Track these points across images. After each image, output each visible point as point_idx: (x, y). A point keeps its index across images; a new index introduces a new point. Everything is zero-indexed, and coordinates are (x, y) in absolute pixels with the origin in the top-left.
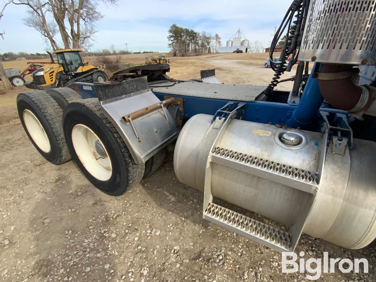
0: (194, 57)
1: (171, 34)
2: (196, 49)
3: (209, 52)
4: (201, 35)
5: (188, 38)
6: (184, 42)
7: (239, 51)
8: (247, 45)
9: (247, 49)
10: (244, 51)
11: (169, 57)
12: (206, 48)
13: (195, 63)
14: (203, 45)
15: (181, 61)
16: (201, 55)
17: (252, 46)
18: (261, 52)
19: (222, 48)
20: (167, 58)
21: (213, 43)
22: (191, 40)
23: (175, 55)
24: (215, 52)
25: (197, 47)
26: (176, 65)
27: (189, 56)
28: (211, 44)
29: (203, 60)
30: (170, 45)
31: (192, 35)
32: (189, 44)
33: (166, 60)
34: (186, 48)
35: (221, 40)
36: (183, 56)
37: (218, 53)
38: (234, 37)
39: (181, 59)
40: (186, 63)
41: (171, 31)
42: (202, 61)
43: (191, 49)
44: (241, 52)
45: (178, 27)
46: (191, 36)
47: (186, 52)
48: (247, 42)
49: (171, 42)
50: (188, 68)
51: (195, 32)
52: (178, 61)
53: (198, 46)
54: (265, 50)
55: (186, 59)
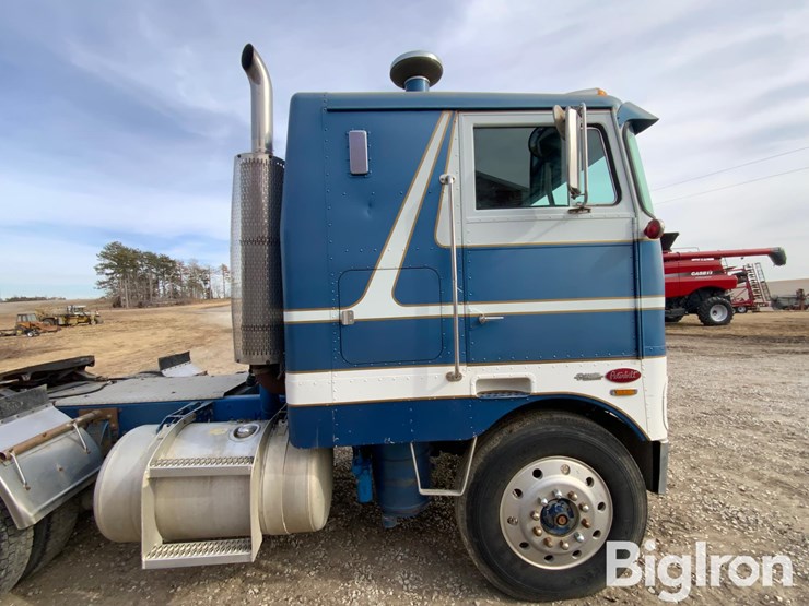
0: (170, 308)
1: (107, 262)
2: (175, 293)
3: (209, 297)
4: (186, 265)
5: (154, 270)
6: (143, 278)
11: (97, 309)
12: (201, 289)
13: (174, 320)
14: (192, 284)
15: (135, 318)
16: (189, 303)
20: (92, 314)
21: (217, 280)
22: (163, 274)
23: (117, 304)
24: (222, 297)
25: (179, 288)
26: (120, 326)
27: (158, 306)
28: (212, 282)
29: (194, 313)
30: (101, 283)
31: (166, 266)
32: (157, 282)
33: (88, 317)
34: (148, 290)
36: (140, 305)
39: (136, 314)
41: (105, 256)
42: (193, 316)
43: (161, 292)
45: (126, 249)
46: (162, 266)
47: (148, 298)
49: (104, 278)
50: (153, 334)
51: (172, 258)
52: (124, 318)
53: (181, 285)
55: (147, 313)
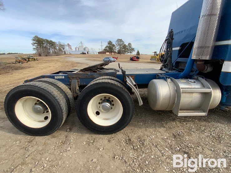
0: (55, 57)
1: (35, 42)
2: (55, 52)
3: (65, 53)
4: (57, 43)
6: (45, 47)
7: (83, 53)
8: (87, 50)
9: (88, 52)
10: (87, 53)
11: (36, 56)
13: (58, 60)
14: (60, 50)
15: (47, 59)
16: (60, 55)
17: (90, 50)
18: (96, 54)
19: (73, 51)
21: (67, 48)
23: (40, 55)
24: (69, 53)
27: (51, 56)
28: (65, 49)
30: (34, 49)
32: (50, 49)
33: (34, 58)
34: (48, 51)
35: (71, 47)
36: (46, 56)
37: (71, 54)
38: (79, 45)
40: (52, 61)
41: (34, 40)
42: (63, 59)
43: (51, 52)
44: (85, 54)
46: (51, 44)
47: (48, 53)
48: (87, 48)
53: (56, 50)
54: (98, 53)
55: (50, 58)
